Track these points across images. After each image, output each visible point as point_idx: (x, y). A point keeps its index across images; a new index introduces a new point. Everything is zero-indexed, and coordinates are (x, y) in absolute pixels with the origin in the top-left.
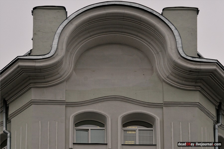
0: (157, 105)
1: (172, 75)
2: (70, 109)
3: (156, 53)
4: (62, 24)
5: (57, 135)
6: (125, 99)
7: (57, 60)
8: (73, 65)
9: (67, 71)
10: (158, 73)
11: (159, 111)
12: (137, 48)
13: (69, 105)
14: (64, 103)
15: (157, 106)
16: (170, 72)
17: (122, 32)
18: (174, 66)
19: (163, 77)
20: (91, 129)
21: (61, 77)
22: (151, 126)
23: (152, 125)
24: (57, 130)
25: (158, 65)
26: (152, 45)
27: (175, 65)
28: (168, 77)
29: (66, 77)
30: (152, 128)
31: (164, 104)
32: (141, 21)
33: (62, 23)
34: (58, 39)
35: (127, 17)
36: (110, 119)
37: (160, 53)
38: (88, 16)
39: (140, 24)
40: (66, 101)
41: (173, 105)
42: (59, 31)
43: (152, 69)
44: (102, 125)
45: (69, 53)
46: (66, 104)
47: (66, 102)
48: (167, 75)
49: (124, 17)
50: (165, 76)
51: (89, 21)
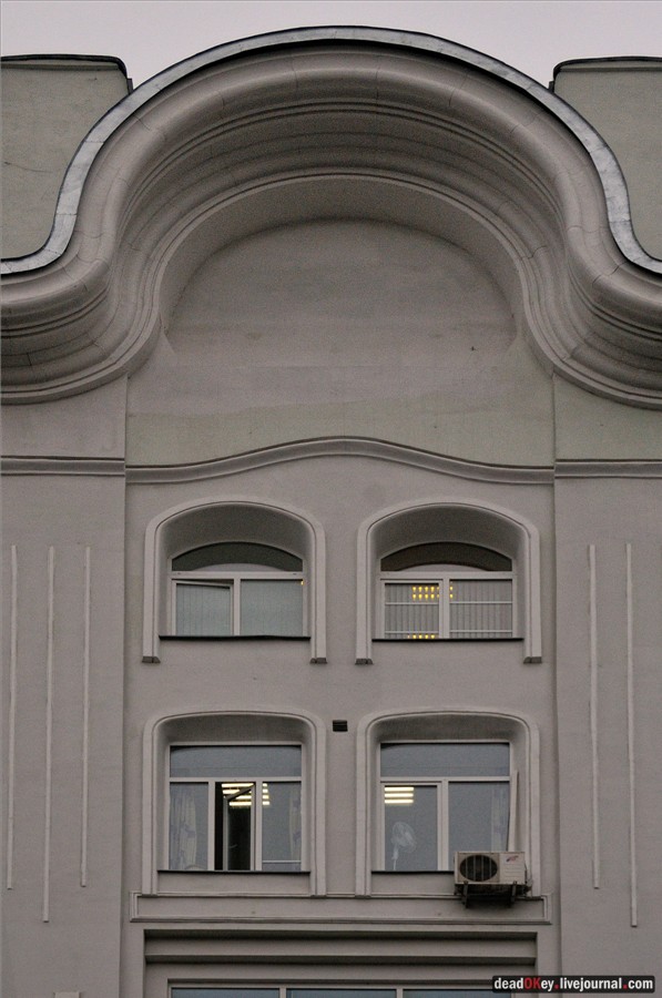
0: (527, 474)
1: (590, 346)
2: (146, 496)
3: (522, 255)
4: (99, 126)
5: (87, 603)
6: (387, 451)
7: (76, 280)
8: (156, 310)
9: (131, 332)
10: (533, 339)
11: (536, 497)
12: (445, 236)
13: (140, 476)
14: (119, 467)
15: (527, 479)
16: (584, 331)
17: (376, 167)
18: (598, 305)
19: (555, 354)
20: (242, 580)
21: (104, 358)
22: (503, 563)
23: (510, 561)
24: (88, 582)
25: (531, 304)
26: (505, 220)
27: (602, 300)
28: (574, 356)
29: (128, 357)
30: (511, 570)
31: (560, 469)
32: (454, 113)
33: (100, 121)
34: (78, 192)
35: (393, 98)
36: (321, 535)
37: (541, 254)
38: (215, 93)
39: (449, 126)
40: (129, 463)
41: (597, 472)
42: (86, 156)
43: (512, 326)
44: (292, 561)
45: (140, 257)
46: (127, 472)
47: (127, 467)
48: (573, 345)
49: (378, 96)
50: (562, 353)
51: (222, 115)
